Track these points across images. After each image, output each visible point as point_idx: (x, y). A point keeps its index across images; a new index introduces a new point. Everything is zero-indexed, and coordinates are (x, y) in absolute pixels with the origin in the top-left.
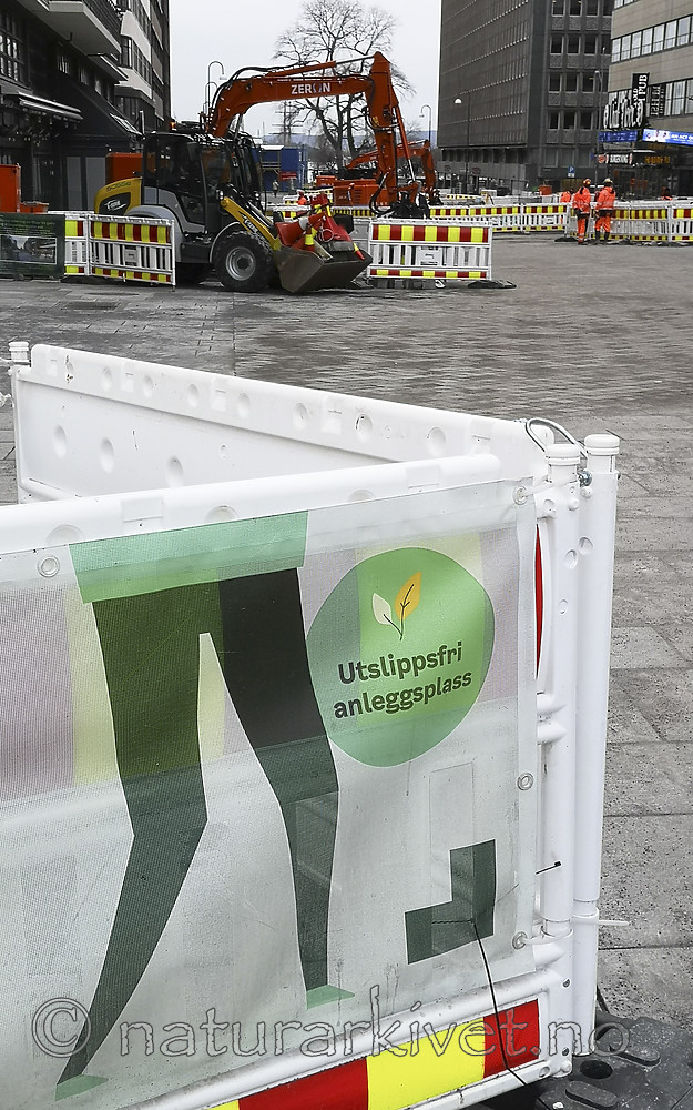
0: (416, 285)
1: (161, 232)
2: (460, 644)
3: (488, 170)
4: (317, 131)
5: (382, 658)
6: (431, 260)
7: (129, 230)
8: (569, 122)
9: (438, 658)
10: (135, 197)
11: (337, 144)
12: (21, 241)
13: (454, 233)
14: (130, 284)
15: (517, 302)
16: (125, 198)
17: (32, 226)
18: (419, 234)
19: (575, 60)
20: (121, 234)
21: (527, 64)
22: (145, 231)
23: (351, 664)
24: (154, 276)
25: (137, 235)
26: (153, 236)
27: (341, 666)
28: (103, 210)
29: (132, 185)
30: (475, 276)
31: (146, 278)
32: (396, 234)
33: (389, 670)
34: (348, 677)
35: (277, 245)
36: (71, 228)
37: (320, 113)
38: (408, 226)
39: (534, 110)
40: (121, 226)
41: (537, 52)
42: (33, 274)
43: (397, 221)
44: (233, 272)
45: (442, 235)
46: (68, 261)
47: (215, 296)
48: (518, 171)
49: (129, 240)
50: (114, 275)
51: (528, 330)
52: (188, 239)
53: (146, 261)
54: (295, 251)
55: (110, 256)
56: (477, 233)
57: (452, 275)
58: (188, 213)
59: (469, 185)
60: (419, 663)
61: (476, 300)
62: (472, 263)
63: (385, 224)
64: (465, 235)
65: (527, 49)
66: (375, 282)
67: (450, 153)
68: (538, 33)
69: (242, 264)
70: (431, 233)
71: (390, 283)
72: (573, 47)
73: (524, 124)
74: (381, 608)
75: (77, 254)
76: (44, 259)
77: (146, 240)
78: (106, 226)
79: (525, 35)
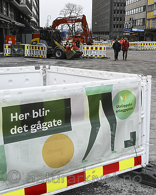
0: (91, 58)
2: (132, 103)
3: (102, 36)
4: (68, 28)
5: (122, 105)
6: (94, 53)
8: (117, 27)
11: (72, 31)
12: (16, 50)
14: (37, 58)
15: (111, 61)
16: (36, 42)
17: (19, 47)
18: (92, 48)
21: (109, 16)
23: (118, 105)
24: (42, 56)
25: (39, 49)
26: (42, 49)
27: (116, 106)
28: (32, 44)
29: (38, 39)
36: (26, 47)
37: (69, 25)
39: (111, 25)
40: (36, 47)
41: (111, 14)
42: (19, 56)
43: (88, 46)
45: (96, 48)
47: (54, 60)
48: (108, 36)
50: (34, 56)
52: (48, 49)
53: (40, 54)
54: (69, 52)
55: (33, 53)
57: (98, 56)
59: (98, 39)
60: (126, 105)
61: (103, 60)
62: (102, 54)
64: (101, 49)
66: (84, 57)
67: (94, 33)
68: (111, 10)
69: (59, 54)
71: (87, 57)
72: (118, 13)
73: (109, 27)
74: (121, 98)
75: (27, 52)
76: (21, 53)
78: (33, 47)
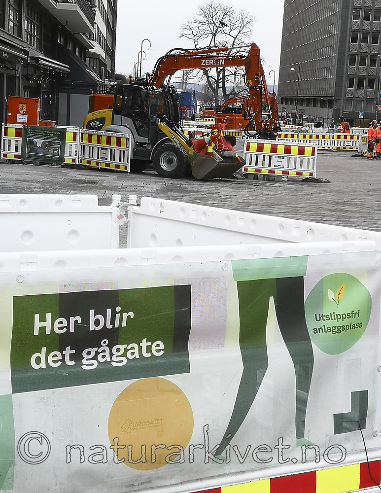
0: (270, 178)
1: (123, 141)
2: (359, 311)
3: (310, 111)
4: (204, 82)
5: (331, 313)
6: (280, 164)
7: (104, 139)
8: (360, 84)
9: (351, 315)
10: (108, 120)
11: (215, 91)
12: (39, 142)
13: (295, 150)
14: (102, 170)
15: (332, 192)
16: (102, 120)
17: (47, 133)
18: (274, 149)
19: (365, 48)
20: (99, 141)
21: (336, 48)
22: (113, 140)
23: (319, 314)
24: (117, 166)
25: (109, 142)
26: (118, 143)
27: (316, 315)
28: (89, 127)
29: (107, 113)
30: (306, 175)
31: (112, 167)
32: (260, 148)
33: (333, 318)
34: (318, 319)
35: (191, 151)
36: (69, 136)
37: (206, 73)
38: (267, 144)
39: (339, 77)
40: (99, 137)
41: (342, 42)
42: (46, 161)
43: (261, 141)
44: (164, 165)
45: (288, 150)
46: (66, 155)
47: (153, 179)
48: (327, 113)
49: (104, 145)
50: (93, 165)
51: (340, 207)
52: (138, 145)
53: (113, 157)
54: (201, 156)
55: (91, 153)
56: (308, 150)
57: (292, 174)
58: (139, 131)
59: (297, 120)
60: (344, 316)
61: (308, 189)
62: (304, 168)
63: (254, 142)
64: (301, 151)
65: (336, 40)
66: (246, 176)
67: (287, 100)
68: (343, 30)
69: (170, 162)
70: (281, 149)
71: (255, 177)
72: (365, 40)
73: (333, 84)
74: (331, 294)
75: (72, 151)
76: (52, 153)
77: (113, 146)
78: (90, 136)
79: (335, 30)
